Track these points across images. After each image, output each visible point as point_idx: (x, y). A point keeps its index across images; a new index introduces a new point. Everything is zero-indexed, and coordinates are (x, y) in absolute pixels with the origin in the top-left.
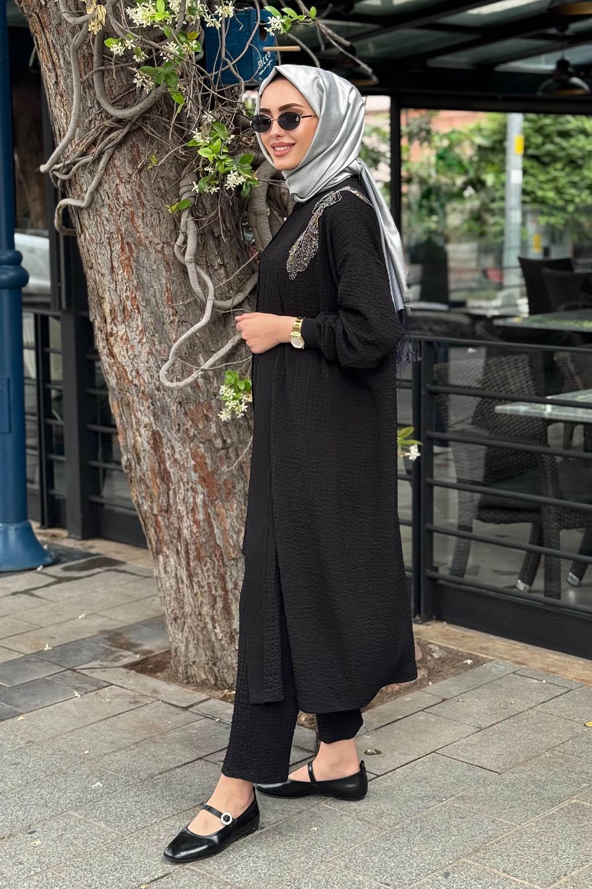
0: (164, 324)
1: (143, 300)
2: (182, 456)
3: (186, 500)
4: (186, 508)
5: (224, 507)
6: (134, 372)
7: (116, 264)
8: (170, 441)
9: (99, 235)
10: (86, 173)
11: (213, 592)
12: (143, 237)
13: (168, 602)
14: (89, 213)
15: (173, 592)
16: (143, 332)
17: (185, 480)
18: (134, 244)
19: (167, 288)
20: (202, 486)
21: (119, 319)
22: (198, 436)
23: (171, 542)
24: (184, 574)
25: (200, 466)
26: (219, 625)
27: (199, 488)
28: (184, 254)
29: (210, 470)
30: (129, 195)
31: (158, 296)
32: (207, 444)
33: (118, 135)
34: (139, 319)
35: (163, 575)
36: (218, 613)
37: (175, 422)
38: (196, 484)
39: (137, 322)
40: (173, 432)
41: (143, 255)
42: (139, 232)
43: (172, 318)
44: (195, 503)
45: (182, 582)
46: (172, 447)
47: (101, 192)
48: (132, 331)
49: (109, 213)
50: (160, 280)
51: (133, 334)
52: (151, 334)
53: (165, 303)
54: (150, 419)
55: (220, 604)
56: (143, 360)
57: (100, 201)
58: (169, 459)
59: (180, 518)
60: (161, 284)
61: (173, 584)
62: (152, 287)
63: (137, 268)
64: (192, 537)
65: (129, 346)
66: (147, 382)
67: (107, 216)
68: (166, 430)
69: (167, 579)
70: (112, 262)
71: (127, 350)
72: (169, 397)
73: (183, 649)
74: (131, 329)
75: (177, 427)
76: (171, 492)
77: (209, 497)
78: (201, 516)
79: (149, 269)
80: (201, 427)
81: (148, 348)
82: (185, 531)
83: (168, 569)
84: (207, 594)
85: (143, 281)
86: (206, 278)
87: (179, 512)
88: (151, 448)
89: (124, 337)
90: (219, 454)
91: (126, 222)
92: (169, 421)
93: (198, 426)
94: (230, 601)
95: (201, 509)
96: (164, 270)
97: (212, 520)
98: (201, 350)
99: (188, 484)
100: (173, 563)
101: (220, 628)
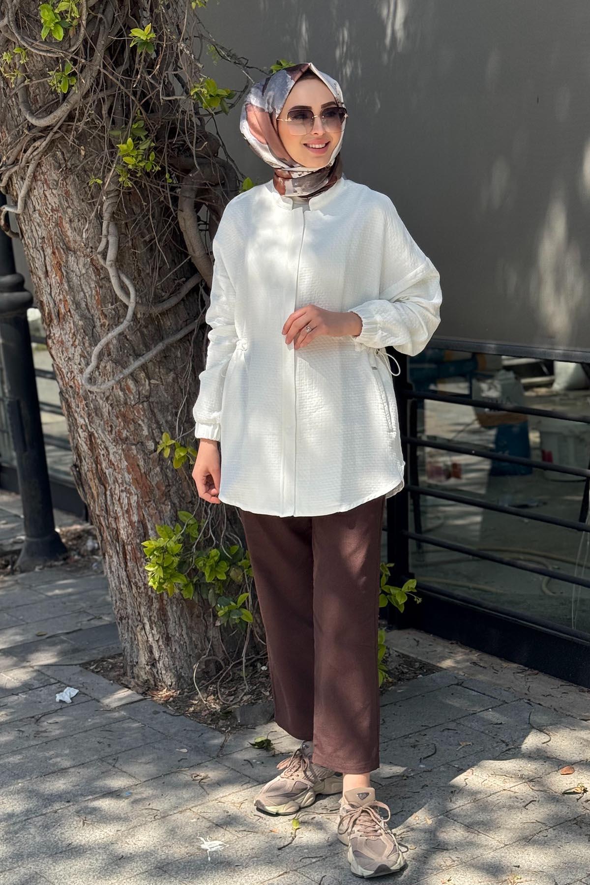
0: (94, 327)
1: (73, 302)
2: (115, 457)
3: (121, 501)
4: (122, 508)
5: (157, 510)
6: (69, 374)
7: (49, 268)
8: (103, 442)
9: (33, 239)
10: (19, 179)
11: (150, 593)
12: (72, 242)
13: (115, 602)
14: (24, 218)
15: (117, 593)
16: (74, 334)
17: (120, 481)
18: (63, 249)
19: (97, 291)
20: (136, 489)
21: (55, 321)
22: (131, 437)
23: (112, 541)
24: (123, 574)
25: (133, 466)
26: (155, 626)
27: (133, 489)
28: (105, 259)
29: (143, 471)
30: (56, 200)
31: (89, 300)
32: (138, 445)
33: (42, 144)
34: (71, 322)
35: (109, 575)
36: (155, 614)
37: (108, 424)
38: (130, 486)
39: (69, 326)
40: (106, 433)
41: (71, 259)
42: (68, 237)
43: (102, 321)
44: (129, 504)
45: (123, 583)
46: (107, 448)
47: (32, 197)
48: (65, 334)
49: (40, 218)
50: (90, 285)
51: (67, 336)
52: (82, 336)
53: (95, 307)
54: (85, 421)
55: (156, 605)
56: (77, 362)
57: (31, 206)
58: (104, 460)
59: (116, 519)
60: (90, 288)
61: (117, 584)
62: (83, 290)
63: (67, 273)
64: (128, 538)
65: (64, 349)
66: (80, 384)
67: (39, 221)
68: (100, 432)
69: (112, 579)
70: (46, 267)
71: (62, 352)
72: (101, 398)
73: (129, 650)
74: (65, 332)
75: (110, 429)
76: (108, 493)
77: (142, 498)
78: (135, 518)
79: (78, 273)
80: (132, 429)
81: (80, 350)
82: (122, 532)
83: (113, 569)
84: (144, 595)
85: (73, 285)
86: (127, 282)
87: (117, 513)
88: (89, 449)
89: (60, 339)
90: (151, 456)
91: (54, 228)
92: (102, 423)
93: (129, 428)
94: (165, 602)
95: (135, 511)
96: (93, 275)
97: (147, 521)
98: (131, 352)
99: (123, 486)
100: (116, 563)
101: (157, 629)
